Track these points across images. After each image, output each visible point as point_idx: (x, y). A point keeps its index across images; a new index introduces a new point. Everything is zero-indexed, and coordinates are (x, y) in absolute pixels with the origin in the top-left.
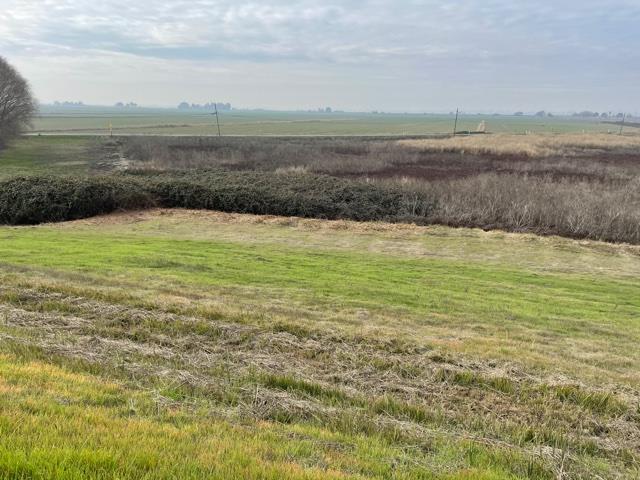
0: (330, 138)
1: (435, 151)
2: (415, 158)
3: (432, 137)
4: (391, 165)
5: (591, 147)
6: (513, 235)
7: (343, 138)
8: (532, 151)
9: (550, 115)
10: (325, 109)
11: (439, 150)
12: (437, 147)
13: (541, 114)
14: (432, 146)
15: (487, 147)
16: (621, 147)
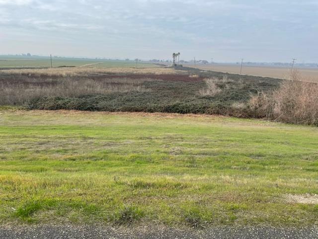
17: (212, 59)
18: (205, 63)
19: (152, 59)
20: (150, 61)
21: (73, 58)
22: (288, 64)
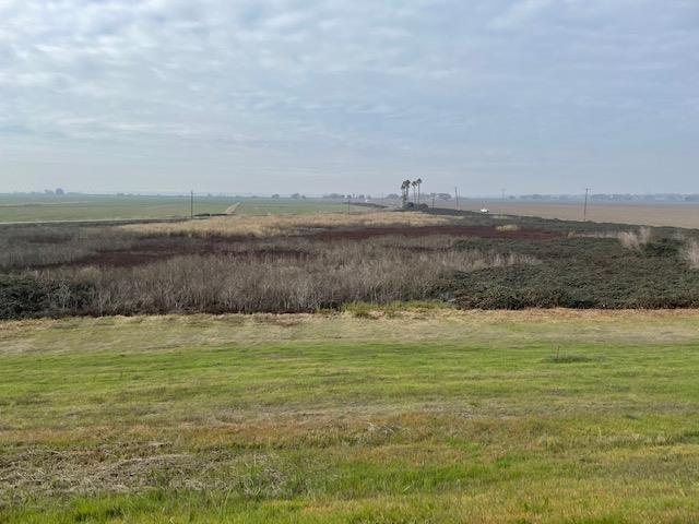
0: (35, 225)
1: (161, 236)
2: (128, 244)
3: (167, 221)
4: (94, 253)
5: (318, 226)
6: (153, 318)
7: (53, 225)
8: (258, 232)
9: (304, 197)
10: (54, 191)
11: (166, 234)
12: (162, 231)
13: (296, 196)
14: (158, 230)
15: (218, 229)
16: (343, 226)
17: (504, 190)
18: (446, 199)
19: (329, 193)
20: (325, 197)
21: (158, 196)
22: (621, 196)
